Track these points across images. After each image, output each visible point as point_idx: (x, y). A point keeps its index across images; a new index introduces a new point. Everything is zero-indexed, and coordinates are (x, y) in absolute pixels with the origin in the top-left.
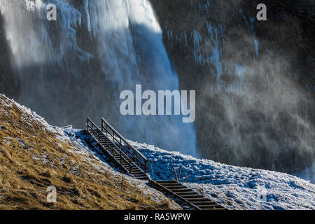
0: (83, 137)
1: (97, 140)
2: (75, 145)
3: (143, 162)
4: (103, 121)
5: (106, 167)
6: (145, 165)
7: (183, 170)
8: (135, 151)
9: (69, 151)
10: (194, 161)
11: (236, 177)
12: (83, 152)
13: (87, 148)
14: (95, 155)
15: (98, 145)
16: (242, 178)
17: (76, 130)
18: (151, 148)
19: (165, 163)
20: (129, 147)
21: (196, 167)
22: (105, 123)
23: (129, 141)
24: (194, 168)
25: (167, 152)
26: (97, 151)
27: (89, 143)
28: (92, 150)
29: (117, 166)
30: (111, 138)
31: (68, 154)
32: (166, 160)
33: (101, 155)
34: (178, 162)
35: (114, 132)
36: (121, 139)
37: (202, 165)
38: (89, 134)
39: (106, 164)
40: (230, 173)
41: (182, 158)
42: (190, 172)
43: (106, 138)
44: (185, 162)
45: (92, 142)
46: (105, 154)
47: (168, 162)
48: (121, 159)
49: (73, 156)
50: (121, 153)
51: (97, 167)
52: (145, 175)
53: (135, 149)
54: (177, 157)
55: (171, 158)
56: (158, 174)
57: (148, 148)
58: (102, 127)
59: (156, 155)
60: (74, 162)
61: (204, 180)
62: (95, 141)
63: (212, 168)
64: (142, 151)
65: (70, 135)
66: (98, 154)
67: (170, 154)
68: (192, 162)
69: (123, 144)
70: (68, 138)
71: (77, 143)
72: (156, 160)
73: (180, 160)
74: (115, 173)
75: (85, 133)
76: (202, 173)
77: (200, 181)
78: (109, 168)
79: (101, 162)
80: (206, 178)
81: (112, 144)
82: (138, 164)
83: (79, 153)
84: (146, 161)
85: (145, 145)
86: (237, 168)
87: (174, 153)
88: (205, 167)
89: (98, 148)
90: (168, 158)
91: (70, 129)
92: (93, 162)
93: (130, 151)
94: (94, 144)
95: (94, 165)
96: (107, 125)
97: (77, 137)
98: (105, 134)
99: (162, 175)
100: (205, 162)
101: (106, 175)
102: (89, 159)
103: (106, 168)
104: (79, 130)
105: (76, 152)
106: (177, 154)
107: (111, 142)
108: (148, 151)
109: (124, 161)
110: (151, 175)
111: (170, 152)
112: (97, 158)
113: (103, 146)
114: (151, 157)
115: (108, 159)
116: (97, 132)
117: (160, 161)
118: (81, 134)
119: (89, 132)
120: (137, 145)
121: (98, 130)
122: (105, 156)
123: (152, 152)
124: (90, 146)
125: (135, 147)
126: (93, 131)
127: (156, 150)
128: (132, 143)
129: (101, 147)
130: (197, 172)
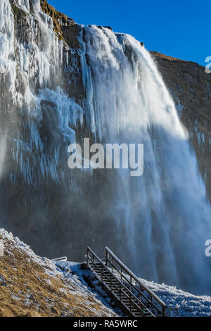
0: (81, 273)
1: (99, 277)
2: (69, 283)
4: (107, 252)
6: (163, 313)
8: (150, 293)
9: (62, 290)
13: (86, 287)
14: (96, 297)
15: (101, 284)
17: (72, 264)
18: (172, 290)
20: (142, 288)
22: (110, 255)
23: (142, 281)
25: (194, 296)
26: (99, 292)
27: (88, 281)
28: (92, 291)
30: (117, 276)
31: (59, 294)
32: (192, 307)
33: (104, 297)
35: (122, 267)
36: (132, 276)
38: (89, 269)
39: (110, 310)
43: (111, 275)
45: (93, 280)
46: (109, 297)
47: (195, 310)
48: (132, 304)
49: (65, 297)
50: (130, 295)
53: (151, 291)
54: (207, 303)
55: (198, 305)
57: (167, 290)
58: (107, 260)
59: (179, 300)
60: (66, 304)
62: (97, 279)
64: (159, 293)
65: (63, 269)
66: (101, 296)
67: (197, 300)
69: (134, 284)
70: (60, 273)
71: (73, 281)
72: (178, 306)
75: (83, 267)
79: (104, 307)
81: (120, 284)
82: (153, 311)
83: (74, 293)
84: (164, 308)
85: (163, 285)
87: (202, 297)
89: (100, 288)
90: (194, 305)
91: (64, 261)
92: (93, 306)
93: (144, 293)
94: (95, 282)
95: (93, 310)
96: (113, 258)
97: (73, 273)
98: (110, 269)
102: (88, 303)
104: (76, 263)
105: (71, 292)
106: (208, 299)
107: (117, 281)
108: (167, 294)
109: (135, 307)
111: (198, 297)
112: (99, 302)
113: (107, 286)
114: (171, 303)
115: (113, 303)
116: (100, 267)
117: (183, 308)
118: (79, 269)
119: (90, 266)
120: (152, 286)
121: (101, 264)
122: (109, 300)
123: (174, 295)
124: (90, 285)
125: (150, 288)
126: (95, 266)
127: (178, 294)
128: (147, 284)
129: (104, 287)
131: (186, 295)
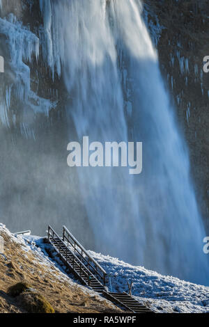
0: (43, 245)
1: (57, 250)
3: (102, 275)
4: (64, 230)
5: (66, 277)
6: (104, 278)
7: (142, 286)
8: (96, 266)
10: (156, 278)
11: (194, 295)
12: (46, 263)
13: (47, 258)
14: (56, 266)
15: (59, 255)
16: (199, 297)
17: (37, 238)
18: (115, 261)
19: (125, 277)
20: (90, 259)
21: (156, 284)
22: (67, 232)
24: (154, 285)
26: (57, 262)
27: (49, 253)
28: (53, 260)
30: (71, 249)
32: (127, 275)
33: (61, 265)
34: (139, 278)
35: (75, 243)
36: (82, 250)
37: (163, 282)
38: (50, 243)
39: (66, 275)
40: (189, 291)
41: (144, 274)
42: (149, 288)
43: (67, 249)
44: (147, 278)
45: (53, 252)
46: (65, 265)
47: (129, 277)
50: (81, 265)
52: (104, 289)
53: (96, 262)
54: (139, 273)
55: (132, 273)
56: (117, 288)
57: (111, 261)
58: (64, 236)
59: (117, 270)
61: (161, 296)
62: (56, 251)
63: (172, 285)
64: (103, 264)
65: (30, 244)
67: (132, 269)
68: (154, 278)
69: (84, 256)
71: (38, 253)
72: (117, 274)
73: (141, 276)
74: (72, 283)
75: (45, 241)
76: (161, 290)
77: (157, 296)
78: (68, 279)
79: (61, 273)
80: (164, 294)
81: (72, 255)
82: (97, 277)
84: (105, 275)
85: (108, 257)
86: (198, 286)
87: (137, 267)
88: (165, 284)
89: (58, 259)
92: (54, 273)
93: (91, 264)
94: (55, 254)
95: (55, 275)
96: (69, 235)
97: (37, 246)
99: (120, 289)
100: (167, 279)
101: (65, 284)
102: (51, 270)
103: (65, 279)
105: (39, 263)
106: (141, 269)
107: (71, 253)
108: (110, 264)
109: (84, 273)
110: (110, 289)
111: (133, 267)
112: (57, 269)
113: (64, 257)
114: (112, 271)
115: (68, 270)
116: (58, 241)
117: (120, 275)
118: (42, 243)
119: (50, 241)
120: (98, 258)
121: (58, 239)
122: (65, 268)
123: (115, 265)
124: (50, 256)
125: (96, 259)
126: (54, 240)
127: (118, 264)
128: (94, 255)
129: (61, 258)
130: (156, 289)
131: (124, 266)
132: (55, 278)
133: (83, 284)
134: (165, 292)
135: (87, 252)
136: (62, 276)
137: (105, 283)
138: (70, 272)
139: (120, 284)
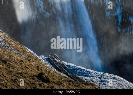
0: (48, 60)
1: (53, 61)
3: (67, 69)
5: (56, 70)
6: (68, 70)
7: (80, 72)
8: (65, 66)
10: (85, 70)
11: (97, 75)
12: (49, 65)
15: (53, 63)
16: (98, 76)
17: (46, 57)
18: (71, 65)
19: (75, 70)
22: (56, 55)
27: (50, 62)
29: (59, 70)
30: (57, 61)
33: (54, 66)
34: (79, 70)
35: (59, 59)
37: (87, 71)
40: (95, 74)
41: (81, 69)
42: (82, 73)
44: (82, 70)
48: (61, 68)
50: (60, 66)
51: (53, 70)
52: (68, 74)
54: (79, 68)
56: (72, 73)
58: (55, 57)
59: (72, 67)
63: (90, 72)
64: (67, 65)
65: (44, 59)
66: (53, 66)
67: (77, 67)
68: (84, 70)
69: (61, 63)
71: (47, 62)
72: (72, 69)
74: (58, 72)
75: (49, 58)
76: (86, 74)
77: (85, 76)
80: (87, 75)
81: (58, 63)
84: (68, 69)
85: (69, 63)
86: (98, 72)
88: (87, 72)
89: (53, 64)
97: (46, 60)
98: (55, 59)
99: (73, 74)
100: (88, 70)
101: (56, 72)
102: (51, 68)
104: (47, 57)
108: (70, 66)
110: (70, 74)
111: (77, 66)
114: (70, 68)
117: (73, 69)
120: (66, 63)
121: (53, 58)
122: (55, 67)
126: (51, 58)
128: (64, 63)
129: (54, 64)
130: (84, 73)
131: (74, 66)
132: (52, 70)
133: (61, 72)
134: (87, 74)
135: (62, 62)
136: (54, 70)
137: (68, 72)
138: (57, 68)
139: (73, 72)
